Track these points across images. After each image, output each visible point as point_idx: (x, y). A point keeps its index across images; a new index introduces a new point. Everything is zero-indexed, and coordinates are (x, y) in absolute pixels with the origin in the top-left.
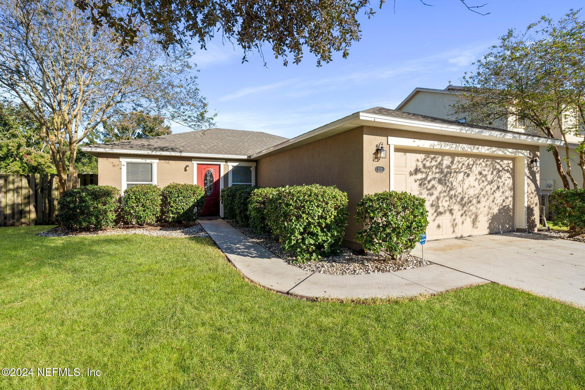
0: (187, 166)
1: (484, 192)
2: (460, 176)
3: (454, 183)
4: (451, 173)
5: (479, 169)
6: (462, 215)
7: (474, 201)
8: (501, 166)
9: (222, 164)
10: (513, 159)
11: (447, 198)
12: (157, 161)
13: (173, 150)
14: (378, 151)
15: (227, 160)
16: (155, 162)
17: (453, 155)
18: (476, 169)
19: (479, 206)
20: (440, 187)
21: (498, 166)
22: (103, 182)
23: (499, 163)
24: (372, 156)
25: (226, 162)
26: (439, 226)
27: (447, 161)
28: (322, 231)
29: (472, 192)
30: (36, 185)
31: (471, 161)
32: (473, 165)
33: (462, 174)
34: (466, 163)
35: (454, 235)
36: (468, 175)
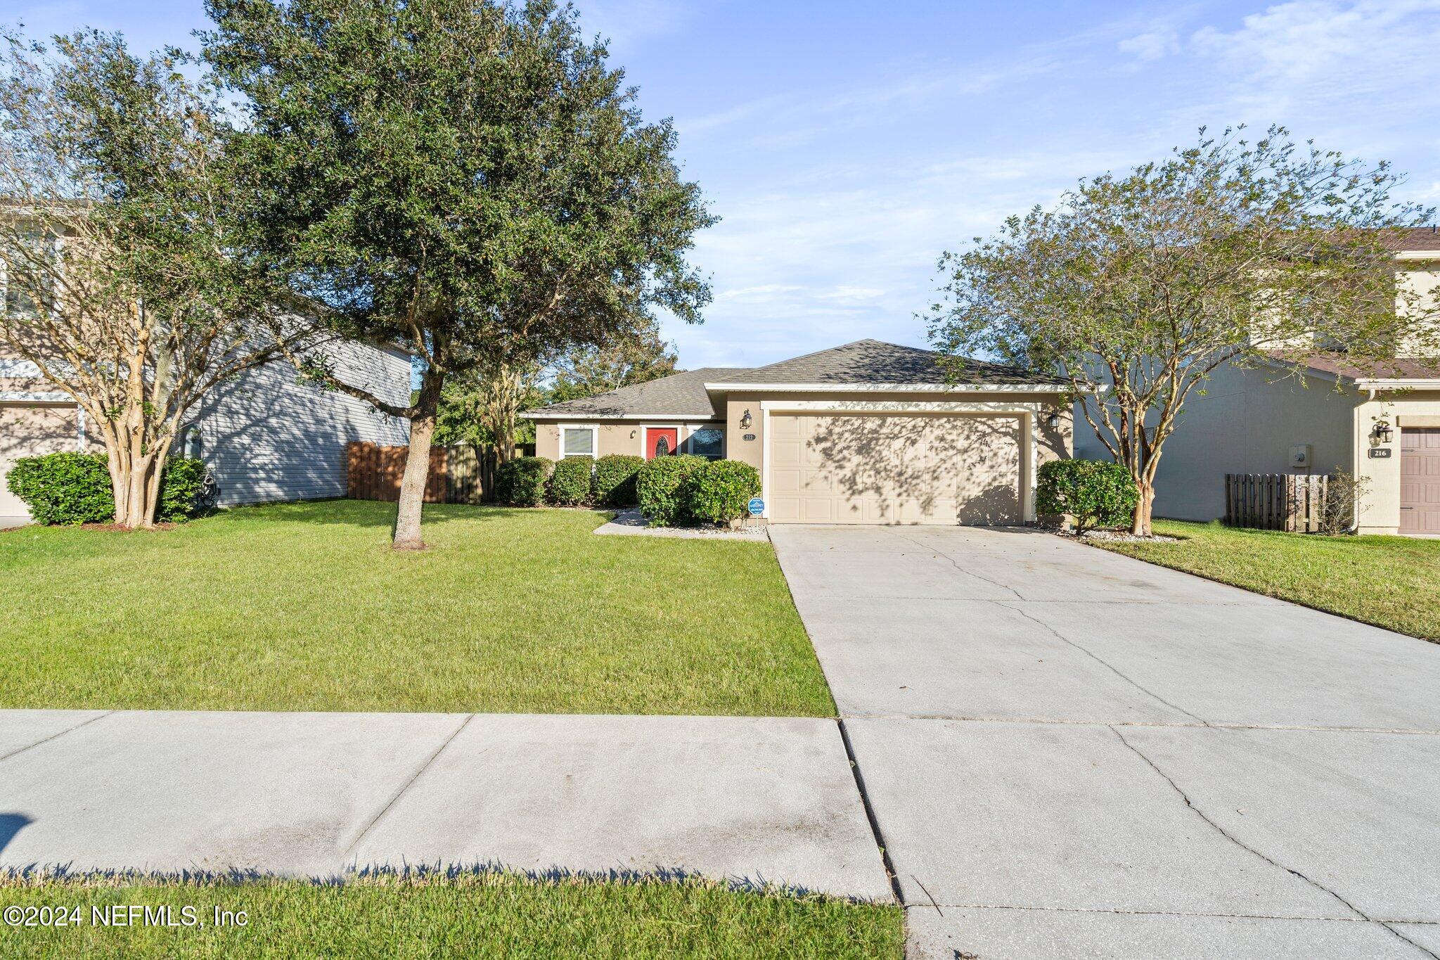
0: (634, 432)
1: (948, 465)
2: (898, 444)
3: (884, 453)
4: (877, 439)
5: (938, 432)
6: (899, 495)
7: (927, 477)
8: (989, 426)
9: (680, 427)
10: (1022, 417)
11: (872, 473)
12: (598, 426)
13: (615, 411)
14: (747, 416)
15: (686, 422)
16: (596, 428)
17: (883, 416)
18: (930, 435)
19: (936, 483)
20: (857, 459)
21: (981, 428)
22: (540, 454)
23: (984, 423)
24: (739, 424)
25: (685, 424)
26: (854, 508)
27: (871, 424)
28: (667, 496)
29: (921, 465)
30: (483, 456)
31: (920, 422)
32: (924, 428)
33: (902, 441)
34: (910, 426)
35: (883, 521)
36: (913, 443)
